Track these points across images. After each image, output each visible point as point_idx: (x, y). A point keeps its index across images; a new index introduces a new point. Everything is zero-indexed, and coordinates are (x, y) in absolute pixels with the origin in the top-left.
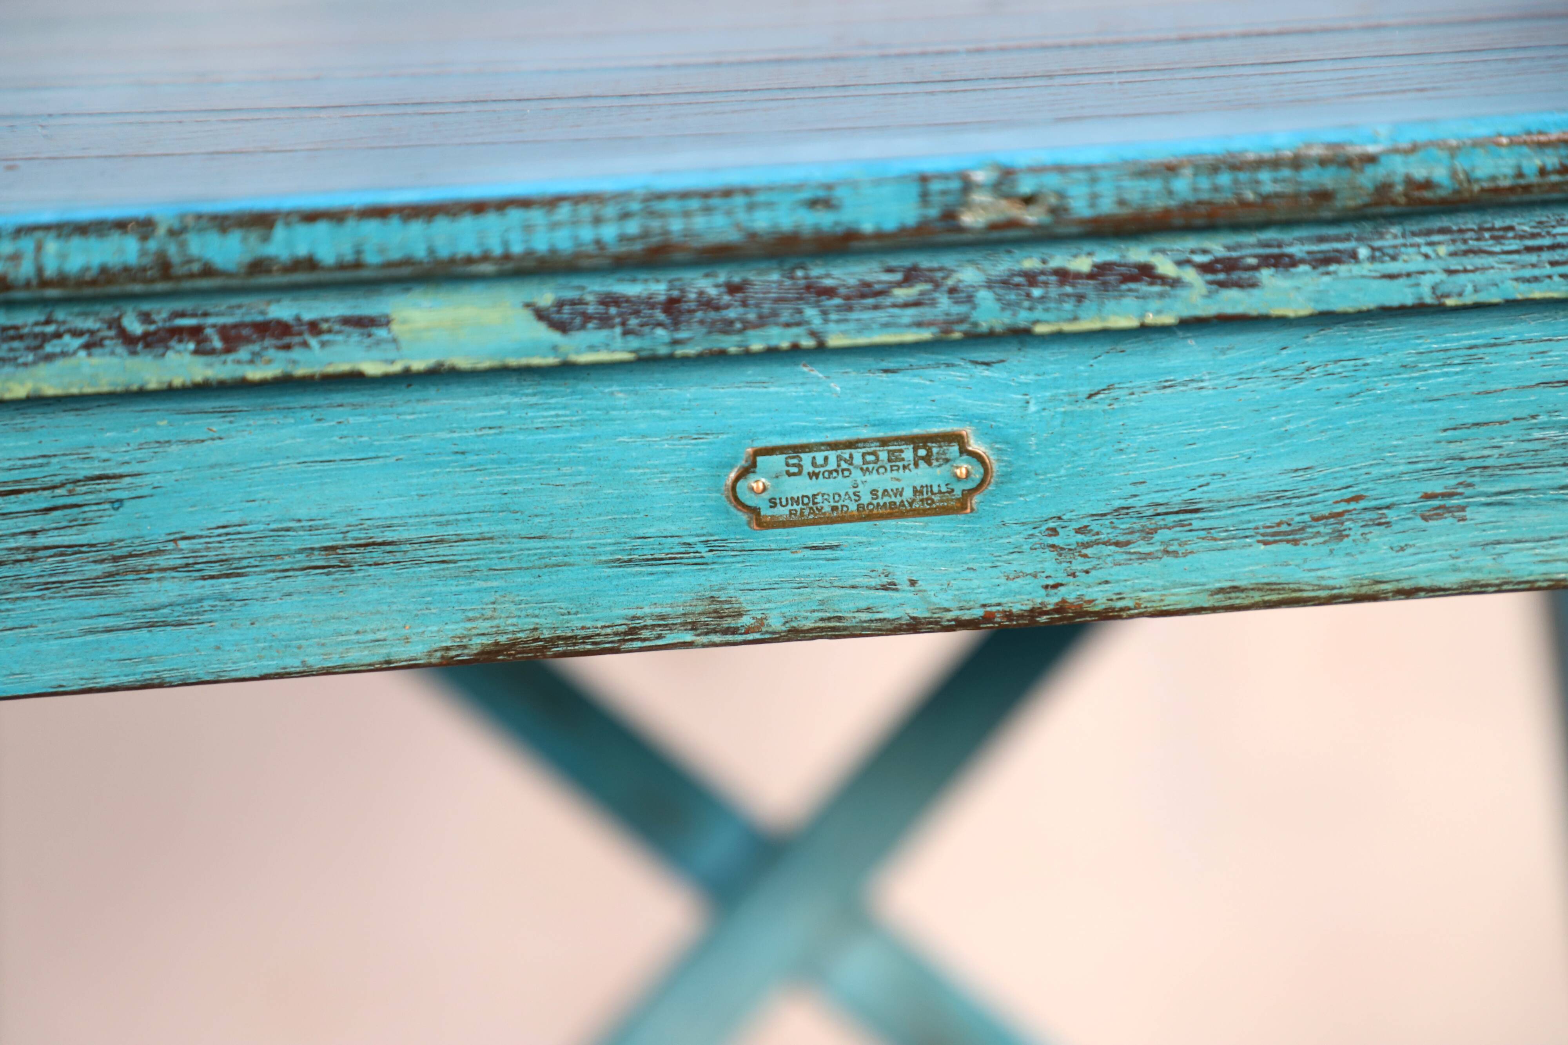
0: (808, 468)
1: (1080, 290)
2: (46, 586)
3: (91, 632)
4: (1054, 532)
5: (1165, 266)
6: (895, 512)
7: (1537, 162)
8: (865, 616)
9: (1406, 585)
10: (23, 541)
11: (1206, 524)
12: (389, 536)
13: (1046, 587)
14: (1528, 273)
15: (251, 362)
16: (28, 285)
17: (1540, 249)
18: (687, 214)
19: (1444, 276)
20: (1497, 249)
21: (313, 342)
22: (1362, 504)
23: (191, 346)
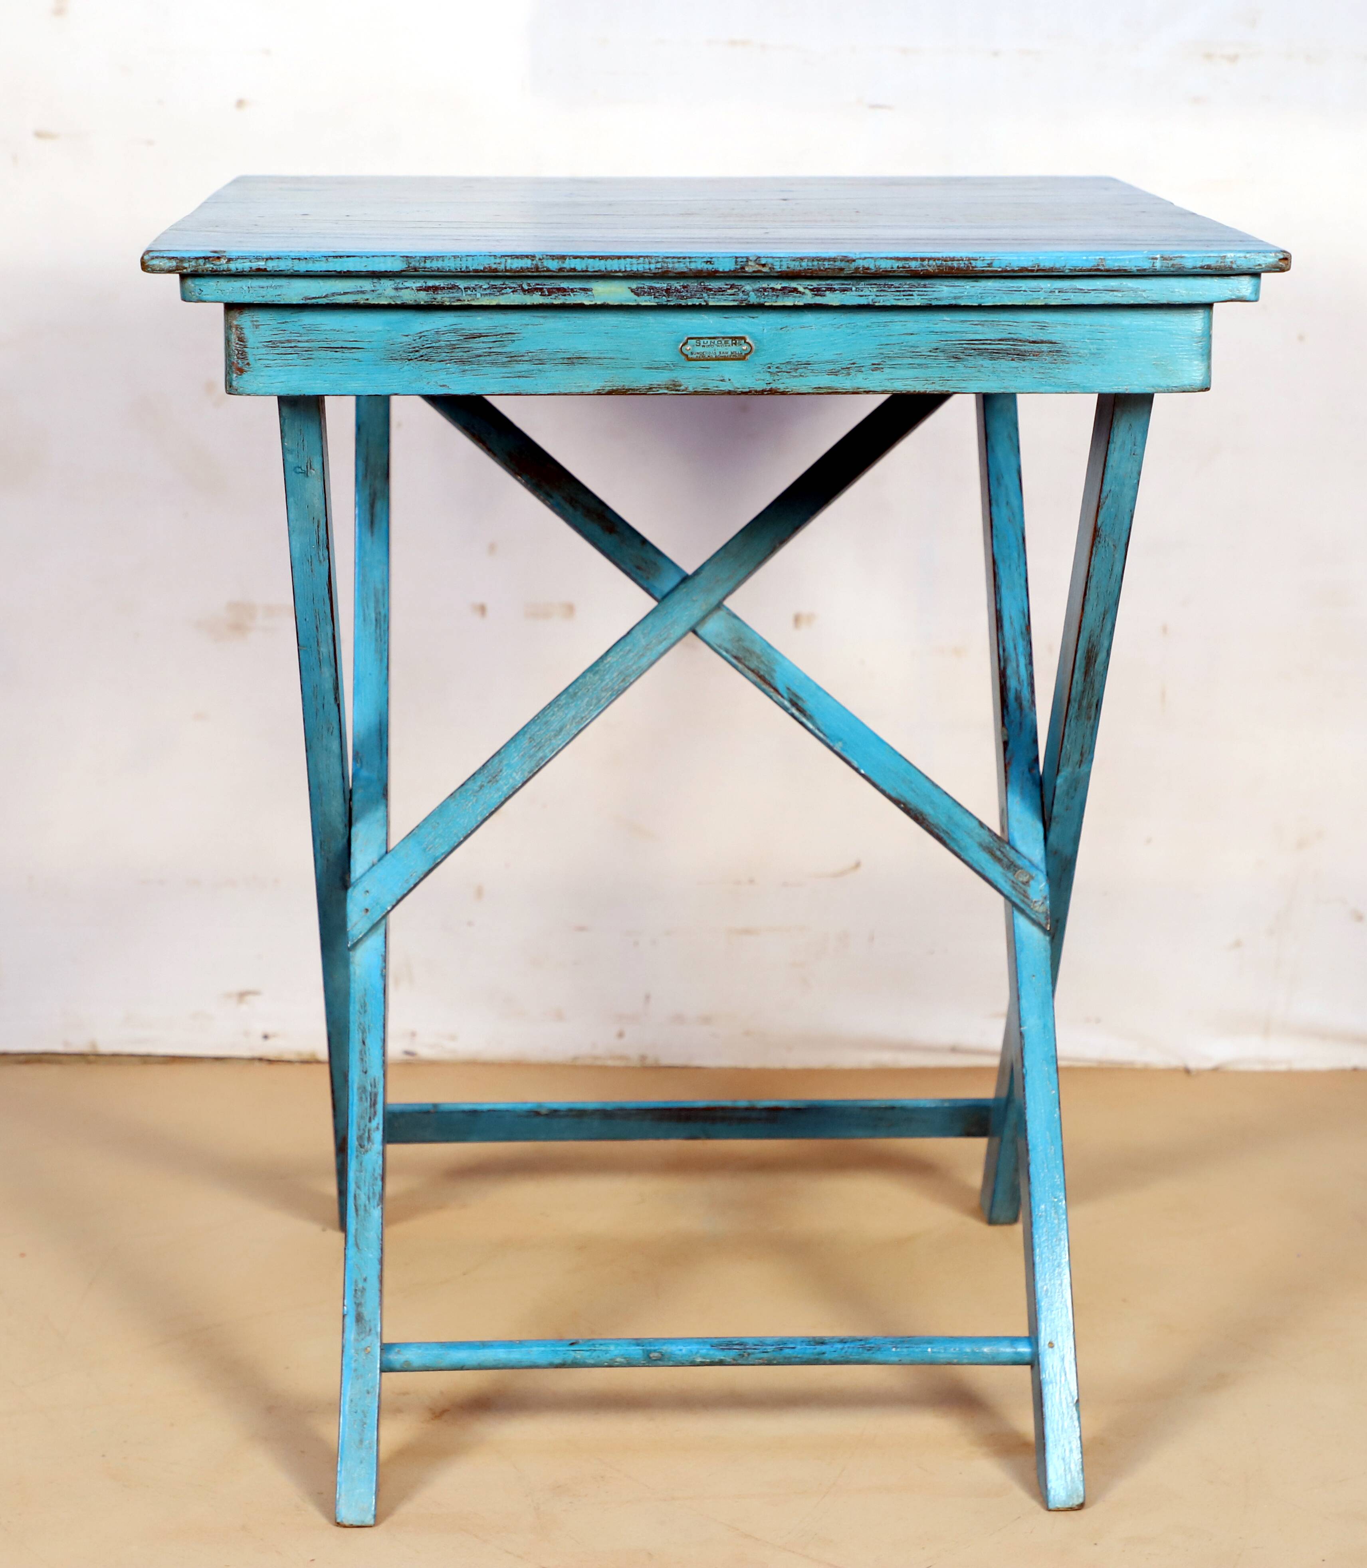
0: (702, 344)
1: (777, 294)
2: (492, 363)
3: (503, 377)
4: (769, 368)
5: (801, 289)
6: (725, 359)
7: (897, 265)
8: (716, 389)
9: (867, 390)
10: (488, 350)
11: (812, 368)
12: (586, 356)
13: (767, 384)
14: (897, 298)
15: (555, 299)
16: (502, 271)
17: (900, 291)
18: (673, 263)
19: (875, 297)
20: (889, 290)
21: (571, 294)
22: (855, 365)
23: (540, 293)
